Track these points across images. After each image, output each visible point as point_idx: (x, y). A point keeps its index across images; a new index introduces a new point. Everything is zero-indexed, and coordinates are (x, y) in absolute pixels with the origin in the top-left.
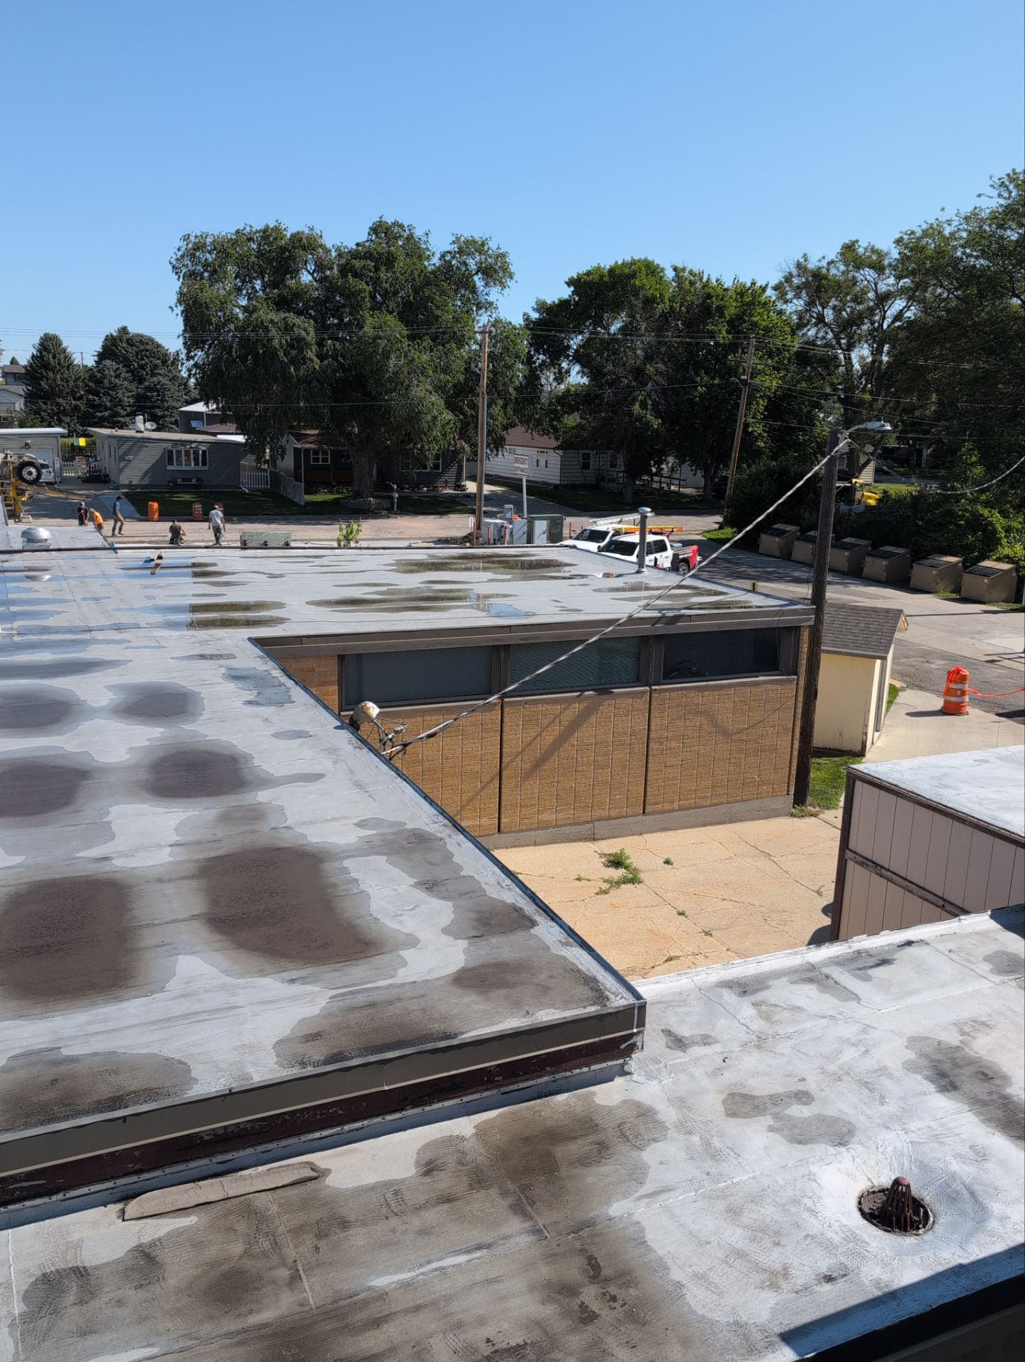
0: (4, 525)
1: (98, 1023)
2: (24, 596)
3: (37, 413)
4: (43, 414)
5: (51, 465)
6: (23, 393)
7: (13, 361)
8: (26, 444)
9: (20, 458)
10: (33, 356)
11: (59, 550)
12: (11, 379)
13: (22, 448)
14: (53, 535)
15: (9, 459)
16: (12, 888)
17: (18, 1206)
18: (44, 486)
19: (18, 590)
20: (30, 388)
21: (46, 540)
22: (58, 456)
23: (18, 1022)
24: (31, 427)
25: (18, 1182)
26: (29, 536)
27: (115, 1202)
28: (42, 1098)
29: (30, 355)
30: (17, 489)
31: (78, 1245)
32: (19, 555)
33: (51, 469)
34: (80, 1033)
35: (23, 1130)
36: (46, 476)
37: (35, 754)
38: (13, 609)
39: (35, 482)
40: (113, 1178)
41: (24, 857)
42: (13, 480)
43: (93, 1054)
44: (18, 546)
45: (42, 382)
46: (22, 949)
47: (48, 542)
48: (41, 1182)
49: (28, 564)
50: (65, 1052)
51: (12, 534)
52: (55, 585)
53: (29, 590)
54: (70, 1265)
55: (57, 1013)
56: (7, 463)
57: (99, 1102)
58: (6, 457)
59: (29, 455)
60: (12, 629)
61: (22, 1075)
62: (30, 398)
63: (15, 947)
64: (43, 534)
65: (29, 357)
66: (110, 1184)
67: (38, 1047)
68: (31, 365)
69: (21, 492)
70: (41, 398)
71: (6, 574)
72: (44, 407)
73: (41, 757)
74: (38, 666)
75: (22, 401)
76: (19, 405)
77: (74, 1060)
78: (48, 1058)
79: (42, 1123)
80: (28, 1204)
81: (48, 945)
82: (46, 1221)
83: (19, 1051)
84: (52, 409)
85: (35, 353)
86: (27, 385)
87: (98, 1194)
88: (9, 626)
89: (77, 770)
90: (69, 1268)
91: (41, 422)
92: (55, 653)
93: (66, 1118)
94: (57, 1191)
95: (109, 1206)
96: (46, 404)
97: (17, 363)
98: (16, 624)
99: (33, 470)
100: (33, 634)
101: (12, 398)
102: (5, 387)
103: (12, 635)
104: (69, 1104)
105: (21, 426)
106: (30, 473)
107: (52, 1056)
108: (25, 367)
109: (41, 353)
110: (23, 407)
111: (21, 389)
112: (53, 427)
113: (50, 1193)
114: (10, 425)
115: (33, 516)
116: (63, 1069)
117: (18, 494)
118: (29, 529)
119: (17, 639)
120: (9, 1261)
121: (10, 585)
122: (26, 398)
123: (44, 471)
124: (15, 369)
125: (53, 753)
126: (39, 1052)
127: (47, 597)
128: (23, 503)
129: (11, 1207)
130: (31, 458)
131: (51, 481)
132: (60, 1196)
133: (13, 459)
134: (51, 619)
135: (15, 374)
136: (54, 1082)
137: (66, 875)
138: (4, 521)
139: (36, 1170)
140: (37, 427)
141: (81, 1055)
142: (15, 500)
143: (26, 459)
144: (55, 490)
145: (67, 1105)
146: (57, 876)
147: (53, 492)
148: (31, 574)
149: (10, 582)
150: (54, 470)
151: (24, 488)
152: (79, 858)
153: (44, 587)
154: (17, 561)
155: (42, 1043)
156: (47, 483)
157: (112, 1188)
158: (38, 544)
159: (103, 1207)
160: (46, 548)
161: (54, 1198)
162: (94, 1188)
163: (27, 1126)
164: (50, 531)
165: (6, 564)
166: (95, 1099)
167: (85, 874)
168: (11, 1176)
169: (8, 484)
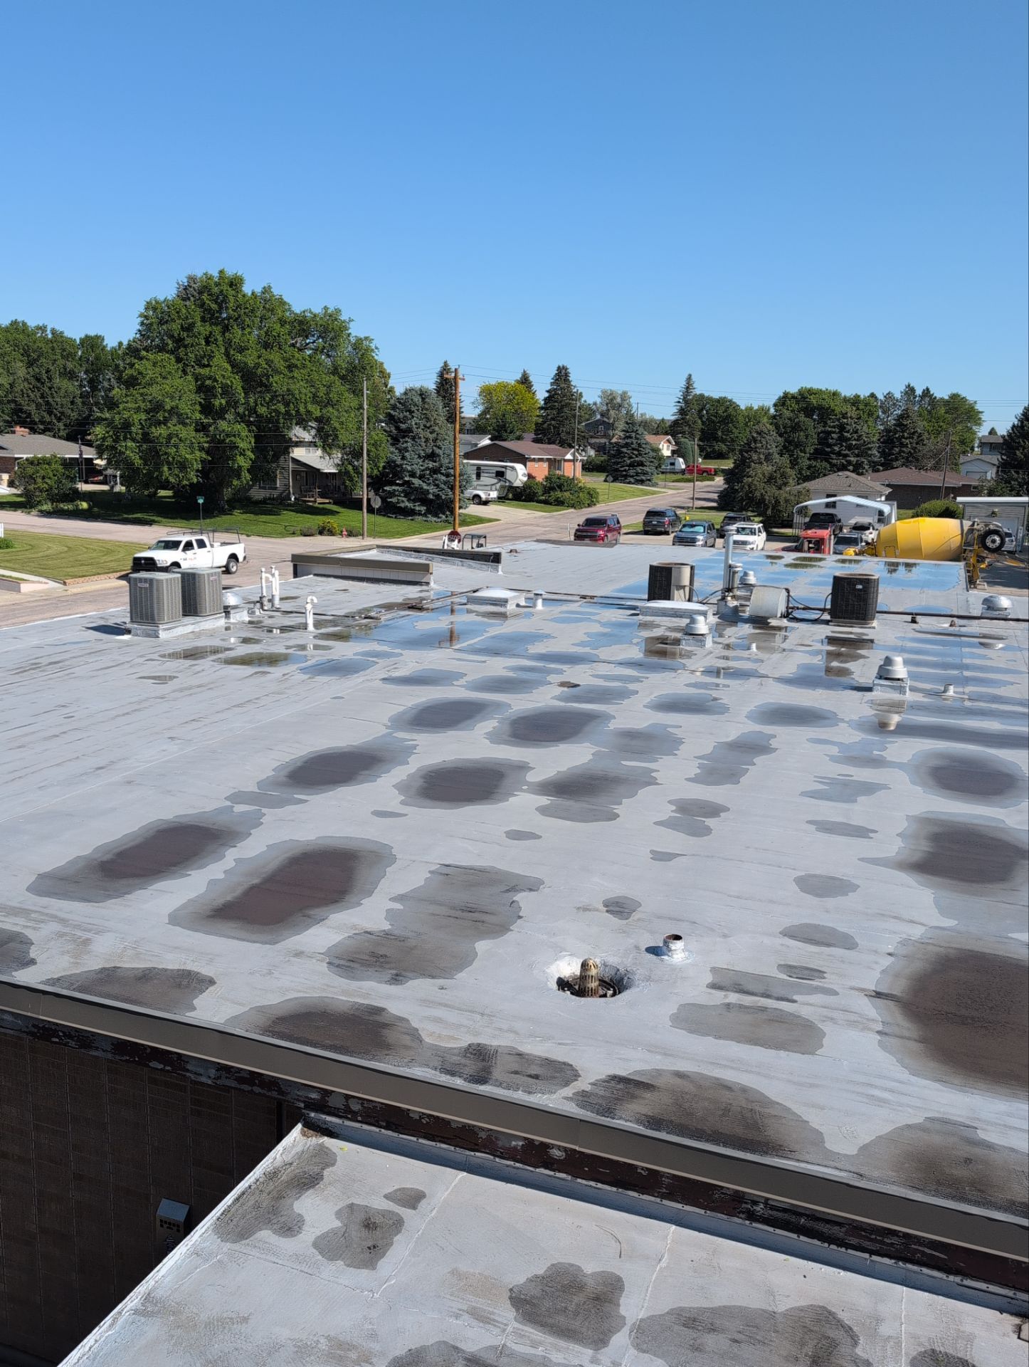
0: (965, 591)
1: (1018, 1118)
2: (978, 662)
3: (1008, 482)
4: (1013, 483)
5: (1014, 534)
6: (997, 463)
7: (992, 432)
8: (993, 513)
9: (986, 526)
10: (1014, 426)
11: (1018, 620)
12: (987, 449)
13: (988, 516)
14: (1013, 605)
15: (976, 527)
16: (942, 949)
17: (915, 1268)
18: (1005, 555)
19: (973, 656)
20: (1004, 457)
21: (1006, 609)
22: (1023, 526)
23: (937, 1085)
24: (999, 496)
25: (920, 1245)
26: (989, 604)
27: (1012, 1314)
28: (955, 1172)
29: (1011, 424)
30: (978, 556)
31: (970, 1339)
32: (977, 621)
33: (1013, 538)
34: (999, 1122)
35: (933, 1196)
36: (1009, 545)
37: (975, 821)
38: (966, 673)
39: (998, 550)
40: (1014, 1288)
41: (956, 922)
42: (976, 547)
43: (1010, 1148)
44: (977, 613)
45: (1018, 452)
46: (947, 1013)
47: (1008, 611)
48: (942, 1256)
49: (985, 631)
50: (982, 1135)
51: (971, 600)
52: (1009, 655)
53: (984, 657)
54: (959, 1355)
55: (975, 1091)
56: (973, 530)
57: (1013, 1203)
58: (973, 525)
59: (995, 524)
60: (964, 693)
61: (937, 1140)
62: (1003, 467)
63: (940, 1009)
64: (1004, 602)
65: (1009, 426)
66: (1010, 1293)
67: (955, 1118)
68: (1010, 435)
69: (981, 559)
70: (1014, 467)
71: (962, 638)
72: (1016, 476)
73: (981, 826)
74: (986, 734)
75: (994, 470)
76: (991, 474)
77: (989, 1146)
78: (962, 1132)
79: (953, 1198)
80: (925, 1270)
81: (973, 1018)
82: (941, 1297)
83: (937, 1115)
84: (1023, 479)
85: (1016, 423)
86: (1002, 454)
87: (995, 1297)
88: (961, 690)
89: (1017, 847)
90: (958, 1358)
91: (1010, 491)
92: (1004, 724)
93: (977, 1203)
94: (957, 1272)
95: (1004, 1314)
96: (1018, 473)
97: (996, 434)
98: (968, 689)
99: (997, 539)
100: (984, 701)
101: (985, 467)
102: (980, 457)
103: (963, 700)
104: (980, 1189)
105: (990, 495)
106: (994, 541)
107: (968, 1133)
108: (1003, 437)
109: (1022, 422)
110: (994, 476)
111: (995, 458)
112: (1021, 496)
113: (949, 1271)
114: (978, 494)
115: (988, 583)
116: (978, 1151)
117: (978, 561)
118: (991, 597)
119: (968, 704)
120: (901, 1318)
121: (965, 650)
122: (998, 467)
123: (1007, 539)
124: (993, 440)
125: (994, 824)
126: (955, 1123)
127: (1001, 666)
128: (982, 570)
129: (909, 1266)
130: (998, 526)
131: (1011, 549)
132: (958, 1279)
133: (980, 527)
134: (1003, 688)
135: (991, 444)
136: (968, 1161)
137: (997, 953)
138: (965, 587)
139: (940, 1242)
140: (1005, 496)
141: (997, 1145)
142: (974, 566)
143: (992, 527)
144: (1016, 559)
145: (979, 1190)
146: (987, 951)
147: (1013, 561)
148: (985, 641)
149: (966, 647)
150: (1016, 539)
151: (985, 555)
152: (1012, 938)
153: (997, 655)
154: (974, 627)
155: (959, 1116)
156: (1009, 552)
157: (1012, 1299)
158: (997, 613)
159: (998, 1313)
160: (1004, 617)
161: (951, 1278)
162: (993, 1288)
163: (937, 1194)
164: (1011, 600)
165: (963, 629)
166: (1009, 1197)
167: (1016, 957)
168: (916, 1237)
169: (971, 551)
